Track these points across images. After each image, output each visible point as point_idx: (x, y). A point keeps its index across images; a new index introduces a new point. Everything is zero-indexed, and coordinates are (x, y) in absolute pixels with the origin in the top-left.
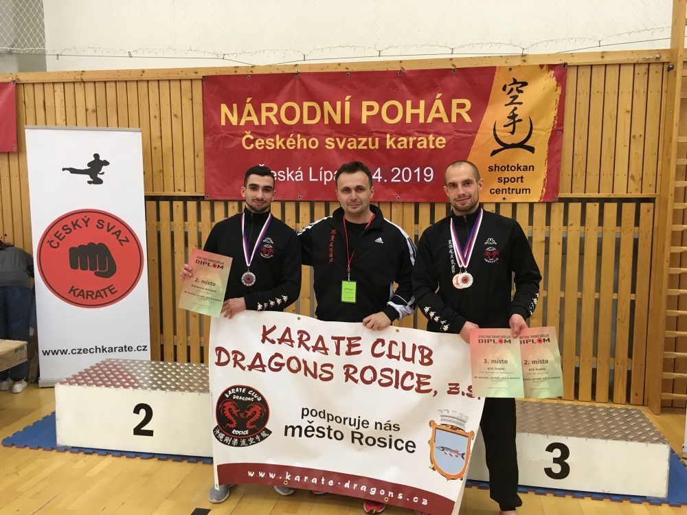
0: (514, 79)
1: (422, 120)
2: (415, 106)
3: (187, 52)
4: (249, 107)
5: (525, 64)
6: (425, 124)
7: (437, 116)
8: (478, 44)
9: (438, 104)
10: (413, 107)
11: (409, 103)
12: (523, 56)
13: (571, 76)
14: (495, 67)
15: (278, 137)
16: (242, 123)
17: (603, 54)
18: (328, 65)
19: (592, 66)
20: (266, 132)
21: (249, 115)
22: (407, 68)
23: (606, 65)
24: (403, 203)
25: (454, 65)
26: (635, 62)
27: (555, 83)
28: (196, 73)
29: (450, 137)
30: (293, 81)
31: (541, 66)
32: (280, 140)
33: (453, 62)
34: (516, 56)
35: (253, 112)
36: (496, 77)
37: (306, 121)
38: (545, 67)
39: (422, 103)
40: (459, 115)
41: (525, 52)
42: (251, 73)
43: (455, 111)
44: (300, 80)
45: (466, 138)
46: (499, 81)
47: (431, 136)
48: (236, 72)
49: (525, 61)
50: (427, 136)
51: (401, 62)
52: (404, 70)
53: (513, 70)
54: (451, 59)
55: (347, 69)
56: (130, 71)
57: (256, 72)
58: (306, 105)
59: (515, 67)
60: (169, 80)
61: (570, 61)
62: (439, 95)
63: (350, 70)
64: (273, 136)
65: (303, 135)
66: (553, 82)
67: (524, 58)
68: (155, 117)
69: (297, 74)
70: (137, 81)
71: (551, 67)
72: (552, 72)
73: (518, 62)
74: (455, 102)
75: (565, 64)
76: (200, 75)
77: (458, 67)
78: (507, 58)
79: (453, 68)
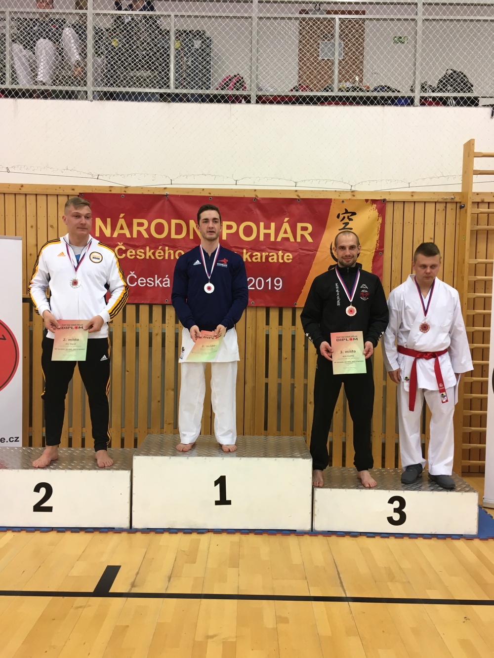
0: (346, 210)
1: (272, 239)
2: (267, 227)
3: (63, 171)
4: (122, 222)
5: (354, 198)
6: (275, 242)
7: (285, 236)
8: (317, 180)
9: (286, 226)
10: (265, 228)
11: (262, 224)
12: (353, 192)
13: (389, 208)
14: (331, 199)
15: (148, 248)
16: (115, 235)
17: (413, 194)
18: (193, 190)
19: (404, 202)
20: (137, 244)
21: (122, 228)
22: (260, 196)
23: (415, 202)
24: (257, 307)
25: (298, 196)
26: (436, 201)
27: (377, 214)
28: (73, 190)
29: (296, 254)
30: (162, 201)
31: (367, 201)
32: (149, 251)
33: (297, 193)
34: (347, 192)
35: (125, 226)
36: (331, 207)
37: (173, 236)
38: (369, 201)
39: (273, 225)
40: (303, 236)
41: (353, 189)
42: (124, 193)
43: (299, 232)
44: (169, 200)
45: (308, 255)
46: (334, 211)
47: (280, 252)
48: (111, 191)
49: (354, 196)
50: (277, 252)
51: (255, 190)
52: (258, 197)
53: (345, 203)
54: (296, 191)
55: (210, 194)
56: (9, 185)
57: (129, 192)
58: (174, 222)
59: (347, 200)
60: (47, 195)
61: (388, 198)
62: (286, 219)
63: (212, 195)
64: (143, 247)
65: (170, 247)
66: (376, 213)
67: (353, 194)
68: (32, 227)
69: (167, 195)
70: (15, 194)
71: (374, 201)
72: (375, 206)
73: (349, 196)
74: (299, 225)
75: (384, 200)
76: (77, 192)
77: (302, 197)
78: (341, 193)
79: (298, 198)
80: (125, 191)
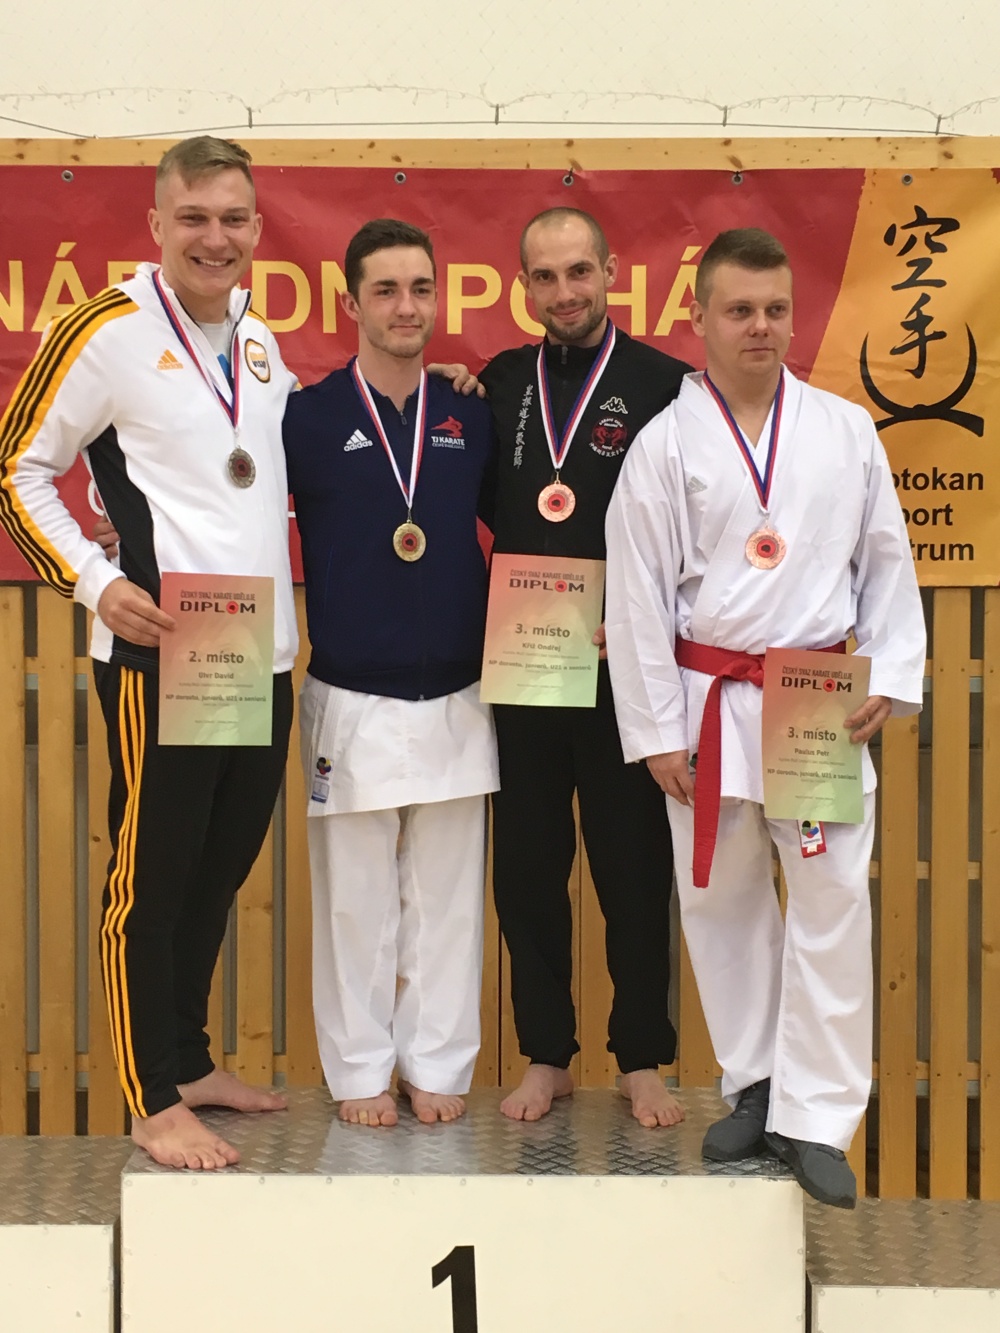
0: (918, 210)
1: (639, 328)
4: (64, 273)
5: (952, 165)
8: (805, 98)
9: (687, 277)
12: (943, 140)
14: (862, 171)
16: (41, 325)
18: (333, 146)
21: (65, 297)
22: (589, 164)
25: (735, 161)
33: (729, 151)
34: (923, 141)
35: (77, 289)
36: (863, 202)
39: (639, 274)
41: (946, 129)
42: (72, 163)
46: (873, 214)
48: (21, 156)
49: (948, 156)
51: (570, 143)
52: (579, 169)
53: (916, 182)
54: (727, 142)
55: (398, 159)
57: (90, 160)
58: (262, 269)
59: (920, 172)
62: (689, 252)
63: (406, 164)
67: (946, 148)
73: (929, 159)
77: (749, 166)
78: (897, 144)
79: (735, 169)
80: (76, 158)
